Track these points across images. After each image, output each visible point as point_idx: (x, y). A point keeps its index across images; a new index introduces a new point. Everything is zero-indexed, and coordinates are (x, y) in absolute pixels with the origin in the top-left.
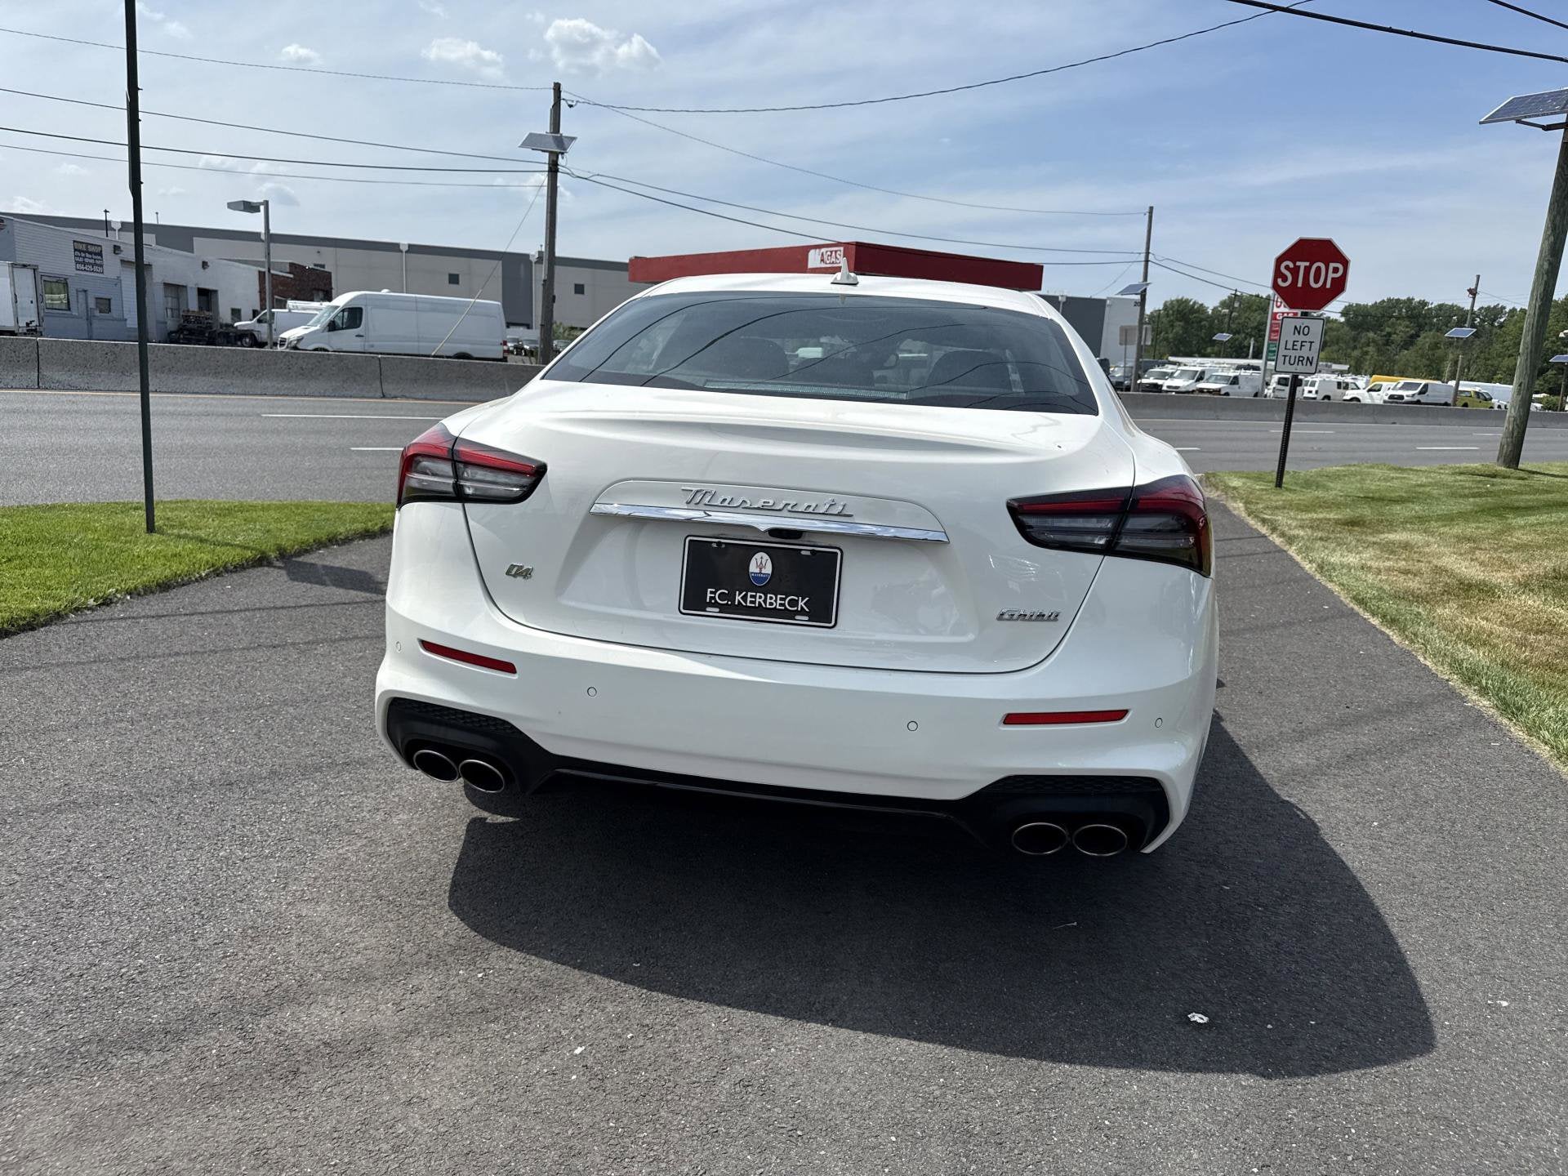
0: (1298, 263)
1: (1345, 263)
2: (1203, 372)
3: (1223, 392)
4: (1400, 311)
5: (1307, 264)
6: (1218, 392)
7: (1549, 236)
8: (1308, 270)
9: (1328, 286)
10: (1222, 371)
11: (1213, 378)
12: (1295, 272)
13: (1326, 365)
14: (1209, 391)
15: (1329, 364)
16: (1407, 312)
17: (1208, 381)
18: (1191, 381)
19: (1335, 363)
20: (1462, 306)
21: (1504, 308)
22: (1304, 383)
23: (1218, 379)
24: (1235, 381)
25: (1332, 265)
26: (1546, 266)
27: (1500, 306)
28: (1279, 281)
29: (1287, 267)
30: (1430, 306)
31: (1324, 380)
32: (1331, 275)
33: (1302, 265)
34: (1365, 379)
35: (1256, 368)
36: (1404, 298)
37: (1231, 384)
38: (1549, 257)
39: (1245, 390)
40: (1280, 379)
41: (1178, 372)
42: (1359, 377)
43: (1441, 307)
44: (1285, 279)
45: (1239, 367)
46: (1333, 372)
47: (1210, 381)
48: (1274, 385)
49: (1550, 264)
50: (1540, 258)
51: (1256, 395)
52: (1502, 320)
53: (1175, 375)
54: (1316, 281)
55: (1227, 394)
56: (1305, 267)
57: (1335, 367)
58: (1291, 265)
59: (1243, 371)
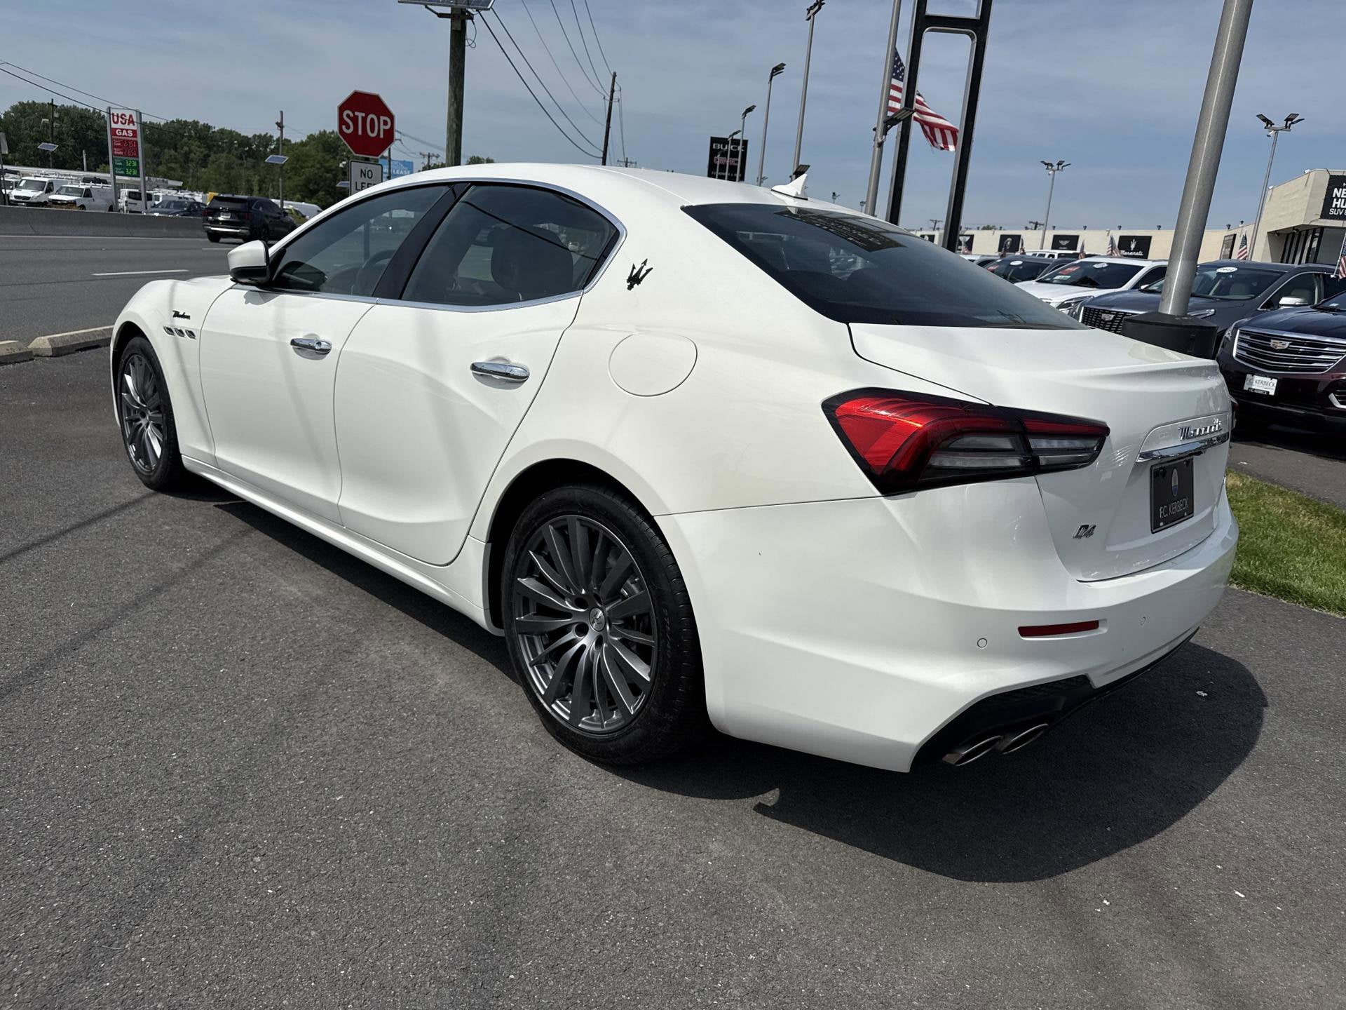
0: (356, 113)
1: (392, 117)
2: (51, 183)
3: (78, 204)
4: (189, 132)
5: (364, 115)
6: (73, 203)
7: (453, 102)
8: (364, 119)
9: (382, 136)
10: (72, 184)
11: (64, 190)
12: (355, 120)
13: (163, 181)
14: (63, 203)
15: (165, 180)
16: (196, 133)
17: (58, 193)
18: (41, 192)
19: (171, 179)
20: (239, 132)
21: (271, 137)
22: (153, 198)
23: (68, 191)
24: (88, 193)
25: (382, 118)
26: (454, 126)
27: (269, 135)
28: (344, 127)
29: (348, 116)
30: (213, 130)
31: (166, 195)
32: (382, 127)
33: (360, 115)
34: (201, 195)
35: (105, 182)
36: (190, 120)
37: (84, 196)
38: (455, 120)
39: (98, 204)
40: (130, 193)
41: (24, 182)
42: (195, 193)
43: (222, 131)
44: (348, 127)
45: (86, 180)
46: (168, 188)
47: (61, 192)
48: (125, 199)
49: (457, 125)
50: (449, 119)
51: (111, 209)
52: (273, 147)
53: (21, 185)
54: (372, 131)
55: (83, 207)
56: (362, 117)
57: (171, 183)
58: (351, 115)
59: (91, 184)
